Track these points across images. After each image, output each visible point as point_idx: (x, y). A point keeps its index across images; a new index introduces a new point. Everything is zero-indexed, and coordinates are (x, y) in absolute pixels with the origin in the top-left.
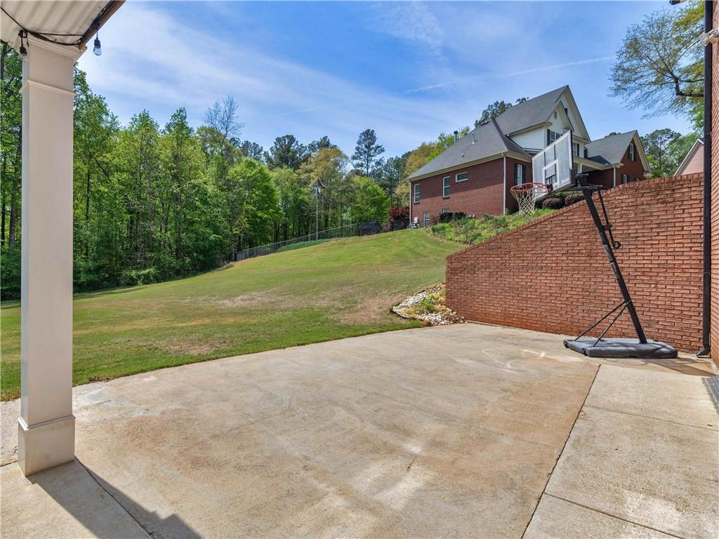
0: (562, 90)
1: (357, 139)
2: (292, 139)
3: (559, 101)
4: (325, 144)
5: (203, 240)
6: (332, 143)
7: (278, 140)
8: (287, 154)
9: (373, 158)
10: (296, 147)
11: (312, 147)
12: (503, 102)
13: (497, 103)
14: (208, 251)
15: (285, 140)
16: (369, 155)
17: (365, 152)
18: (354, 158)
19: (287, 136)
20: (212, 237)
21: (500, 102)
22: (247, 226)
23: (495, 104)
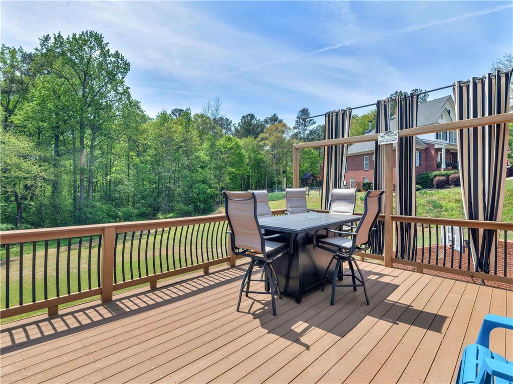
0: (447, 99)
1: (297, 115)
2: (252, 116)
3: (444, 107)
4: (274, 119)
5: (203, 193)
6: (280, 118)
7: (243, 117)
8: (250, 128)
9: (308, 128)
10: (255, 122)
11: (266, 121)
12: (401, 92)
13: (397, 92)
14: (207, 200)
15: (248, 117)
16: (305, 126)
17: (302, 124)
18: (295, 128)
19: (249, 115)
20: (209, 191)
21: (399, 92)
22: (229, 181)
23: (395, 93)
